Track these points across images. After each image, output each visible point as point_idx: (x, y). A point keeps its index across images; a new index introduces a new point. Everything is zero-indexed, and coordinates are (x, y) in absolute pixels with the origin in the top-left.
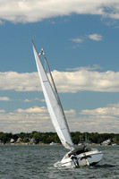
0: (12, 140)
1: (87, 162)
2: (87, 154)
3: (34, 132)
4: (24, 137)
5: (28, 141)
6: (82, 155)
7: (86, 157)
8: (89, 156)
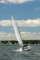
0: (16, 43)
1: (27, 49)
2: (27, 47)
8: (27, 48)
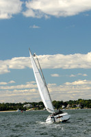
0: (63, 106)
1: (61, 120)
3: (79, 100)
4: (72, 104)
5: (75, 107)
6: (58, 116)
7: (60, 117)
